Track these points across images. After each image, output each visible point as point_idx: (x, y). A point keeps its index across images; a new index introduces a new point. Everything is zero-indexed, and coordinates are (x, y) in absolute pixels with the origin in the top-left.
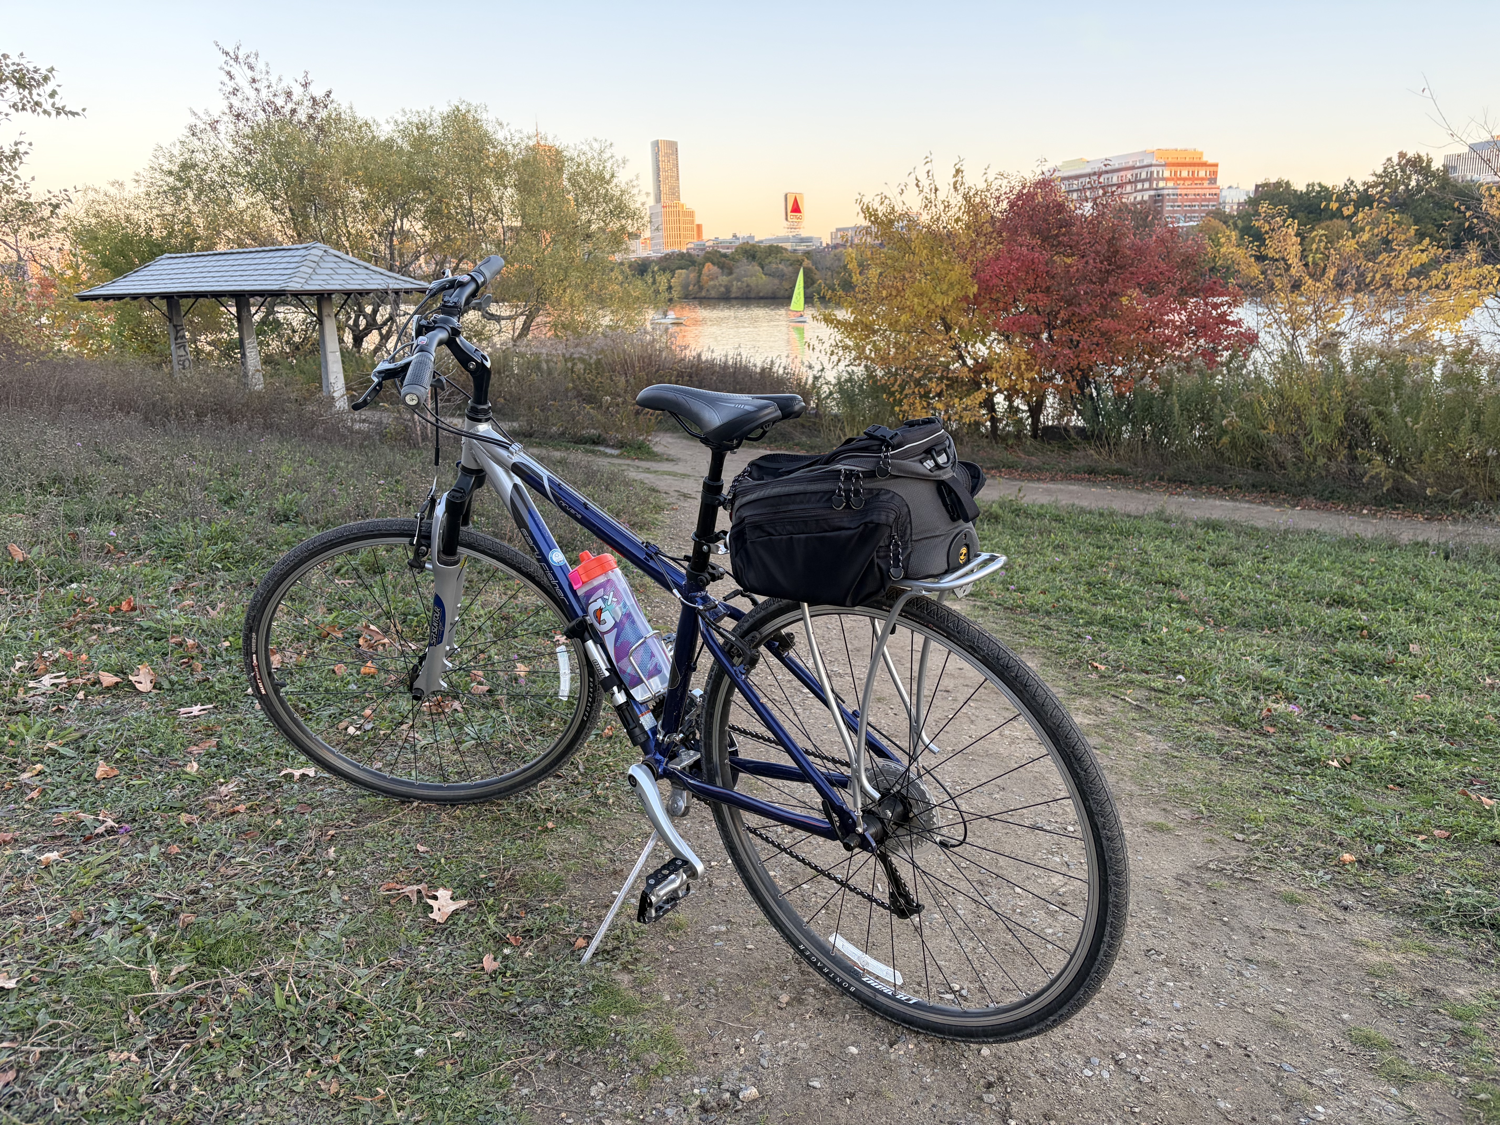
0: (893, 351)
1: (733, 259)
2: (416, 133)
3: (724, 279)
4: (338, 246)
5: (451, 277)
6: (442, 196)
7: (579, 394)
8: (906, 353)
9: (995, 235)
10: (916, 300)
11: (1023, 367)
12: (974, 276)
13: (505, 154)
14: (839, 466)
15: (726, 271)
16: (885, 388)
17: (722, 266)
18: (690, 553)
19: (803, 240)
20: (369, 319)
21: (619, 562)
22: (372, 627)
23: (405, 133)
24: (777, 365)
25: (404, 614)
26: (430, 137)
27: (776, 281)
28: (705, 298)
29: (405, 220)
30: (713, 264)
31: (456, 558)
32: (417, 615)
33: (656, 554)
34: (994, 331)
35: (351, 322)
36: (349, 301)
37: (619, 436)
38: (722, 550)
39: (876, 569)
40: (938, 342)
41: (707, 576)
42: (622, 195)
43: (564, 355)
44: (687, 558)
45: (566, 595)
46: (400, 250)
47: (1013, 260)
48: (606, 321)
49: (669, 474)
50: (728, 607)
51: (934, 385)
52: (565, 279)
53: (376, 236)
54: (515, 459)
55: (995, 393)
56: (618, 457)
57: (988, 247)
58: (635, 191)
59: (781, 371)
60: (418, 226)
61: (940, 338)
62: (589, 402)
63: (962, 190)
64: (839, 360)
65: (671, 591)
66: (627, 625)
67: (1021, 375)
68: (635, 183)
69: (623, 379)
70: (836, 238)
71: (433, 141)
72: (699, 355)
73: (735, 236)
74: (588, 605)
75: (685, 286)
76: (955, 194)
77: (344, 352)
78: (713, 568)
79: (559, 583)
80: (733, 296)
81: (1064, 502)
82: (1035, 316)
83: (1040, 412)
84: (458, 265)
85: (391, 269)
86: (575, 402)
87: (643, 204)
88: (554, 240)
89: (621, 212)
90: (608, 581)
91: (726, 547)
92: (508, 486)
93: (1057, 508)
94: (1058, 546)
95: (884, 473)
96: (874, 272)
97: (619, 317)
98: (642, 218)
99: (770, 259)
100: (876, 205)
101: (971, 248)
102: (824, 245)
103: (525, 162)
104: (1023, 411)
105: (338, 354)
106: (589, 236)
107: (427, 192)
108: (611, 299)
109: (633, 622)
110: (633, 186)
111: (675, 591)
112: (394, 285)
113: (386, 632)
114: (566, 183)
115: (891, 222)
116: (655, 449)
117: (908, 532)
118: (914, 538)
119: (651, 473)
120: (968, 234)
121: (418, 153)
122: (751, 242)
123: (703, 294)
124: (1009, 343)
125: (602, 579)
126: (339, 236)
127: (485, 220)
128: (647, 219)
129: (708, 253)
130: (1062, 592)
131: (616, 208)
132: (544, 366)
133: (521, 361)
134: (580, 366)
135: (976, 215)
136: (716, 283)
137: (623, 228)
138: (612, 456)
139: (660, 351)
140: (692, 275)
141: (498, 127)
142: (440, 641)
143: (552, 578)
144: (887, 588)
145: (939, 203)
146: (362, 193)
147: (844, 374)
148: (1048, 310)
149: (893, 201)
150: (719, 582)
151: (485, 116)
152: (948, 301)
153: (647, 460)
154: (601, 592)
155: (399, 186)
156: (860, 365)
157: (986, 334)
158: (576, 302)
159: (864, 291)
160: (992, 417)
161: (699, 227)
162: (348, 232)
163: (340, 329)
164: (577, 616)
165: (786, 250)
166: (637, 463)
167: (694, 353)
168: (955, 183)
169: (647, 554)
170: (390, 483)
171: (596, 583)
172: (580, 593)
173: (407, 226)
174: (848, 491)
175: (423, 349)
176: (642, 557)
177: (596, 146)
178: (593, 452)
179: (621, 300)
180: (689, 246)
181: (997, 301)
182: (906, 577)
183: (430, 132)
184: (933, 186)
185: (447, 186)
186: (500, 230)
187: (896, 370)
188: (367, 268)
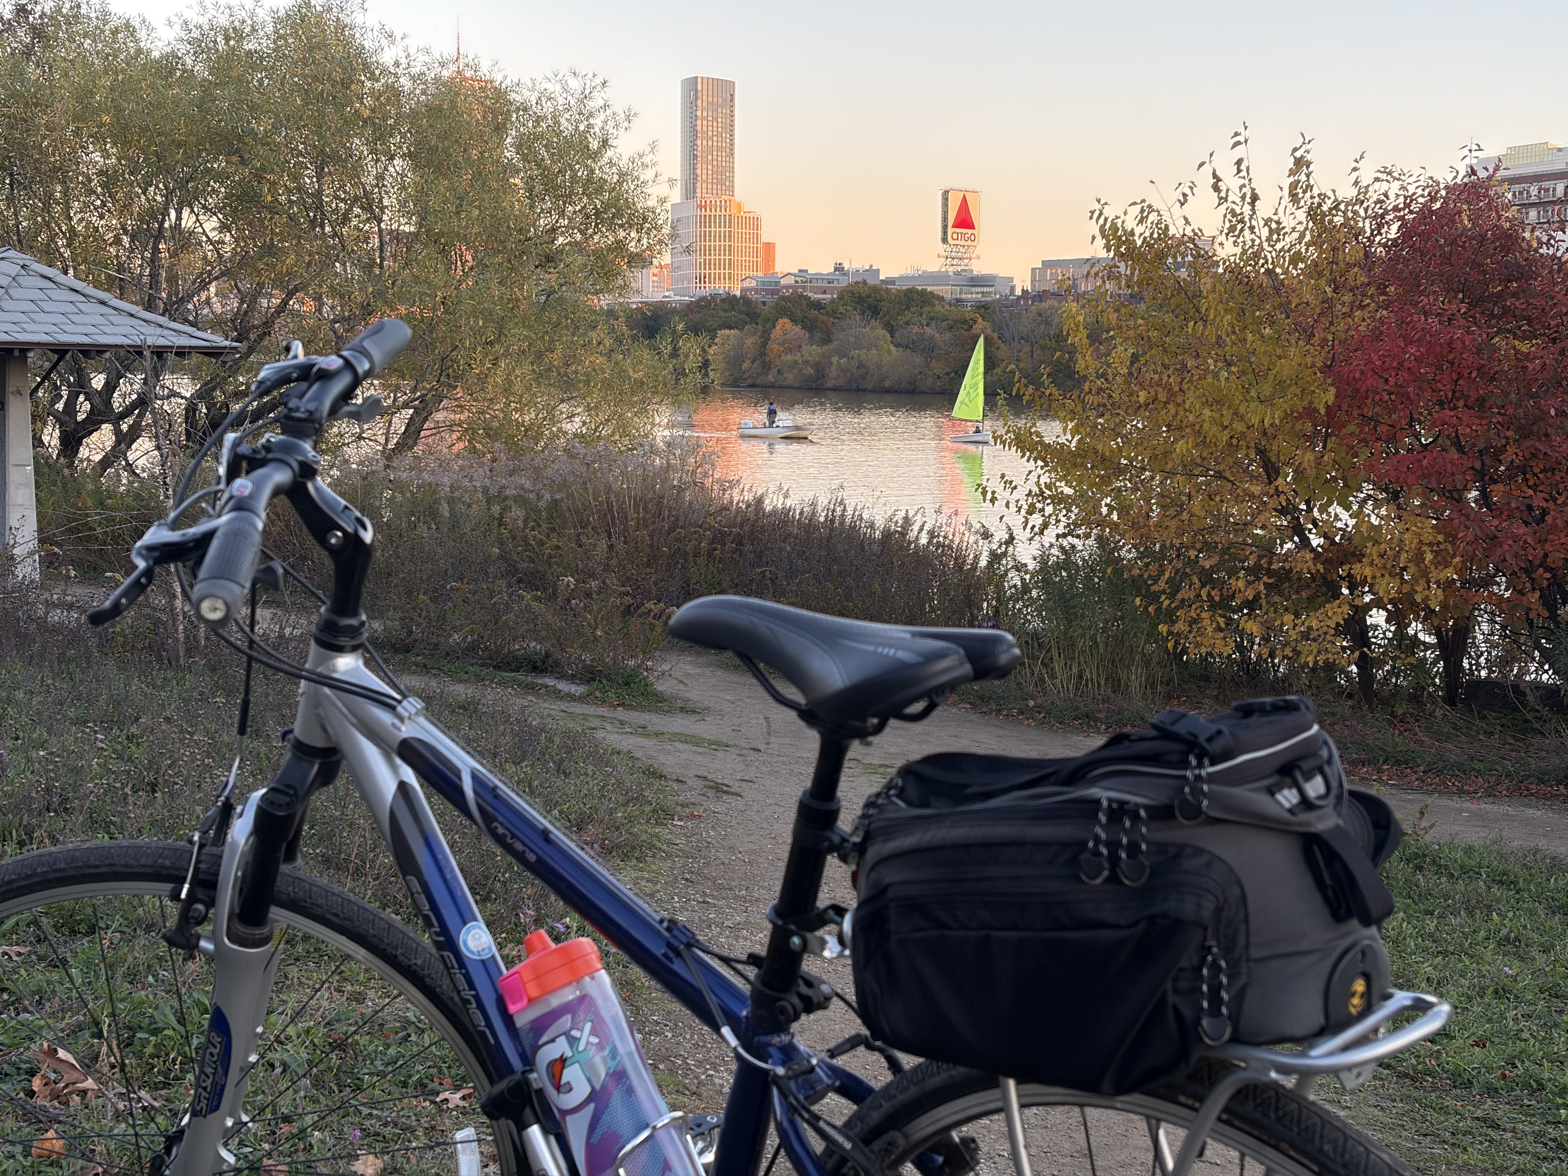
0: (1156, 511)
1: (833, 313)
2: (221, 45)
3: (812, 351)
4: (49, 255)
5: (302, 358)
6: (263, 169)
7: (512, 570)
8: (1185, 516)
9: (1371, 291)
10: (1207, 412)
11: (1429, 557)
12: (1327, 369)
13: (394, 93)
14: (1095, 792)
15: (818, 335)
16: (1139, 586)
17: (809, 326)
18: (761, 950)
19: (976, 281)
20: (97, 400)
21: (604, 955)
22: (62, 1054)
23: (199, 46)
24: (916, 528)
25: (130, 1028)
26: (249, 53)
27: (918, 359)
28: (772, 386)
29: (186, 212)
30: (794, 321)
31: (265, 931)
32: (155, 1032)
33: (689, 946)
34: (1368, 481)
35: (60, 406)
36: (61, 367)
37: (587, 657)
38: (832, 950)
39: (1171, 1017)
40: (1252, 496)
41: (796, 1000)
42: (620, 183)
43: (485, 490)
44: (753, 959)
45: (489, 1024)
46: (170, 268)
47: (1409, 342)
48: (574, 426)
49: (686, 739)
50: (836, 1072)
51: (1241, 584)
52: (498, 340)
53: (126, 240)
54: (406, 731)
55: (1368, 607)
56: (581, 699)
57: (1358, 313)
58: (647, 175)
59: (924, 540)
60: (211, 224)
61: (1256, 489)
62: (532, 586)
63: (1306, 200)
64: (1045, 526)
65: (717, 1029)
66: (617, 1098)
67: (1425, 574)
68: (647, 160)
69: (603, 544)
70: (1043, 279)
71: (254, 60)
72: (759, 501)
73: (839, 268)
74: (536, 1048)
75: (734, 361)
76: (1291, 208)
77: (42, 466)
78: (809, 984)
79: (477, 998)
80: (829, 385)
81: (1516, 844)
82: (1453, 454)
83: (1462, 651)
84: (285, 303)
85: (149, 306)
86: (502, 584)
87: (662, 201)
88: (481, 265)
89: (619, 214)
90: (583, 998)
91: (841, 941)
92: (388, 786)
93: (1501, 855)
94: (1507, 939)
95: (1193, 812)
96: (1122, 352)
97: (601, 417)
98: (658, 228)
99: (908, 315)
100: (1130, 223)
101: (1322, 313)
102: (1018, 292)
103: (434, 111)
104: (1427, 646)
105: (30, 469)
106: (549, 259)
107: (235, 159)
108: (587, 383)
109: (630, 1091)
110: (645, 166)
111: (726, 1031)
112: (155, 337)
113: (90, 1063)
114: (510, 153)
115: (1161, 256)
116: (660, 687)
117: (1242, 940)
118: (1254, 953)
119: (648, 736)
120: (1317, 287)
121: (221, 85)
122: (870, 282)
123: (771, 378)
124: (1399, 507)
125: (569, 995)
126: (52, 238)
127: (345, 219)
128: (666, 230)
129: (783, 298)
130: (1520, 1045)
131: (607, 206)
132: (445, 510)
133: (399, 498)
134: (517, 512)
135: (1334, 249)
136: (798, 357)
137: (619, 246)
138: (571, 698)
139: (681, 490)
140: (749, 342)
141: (384, 43)
142: (214, 1107)
143: (463, 984)
144: (1194, 1059)
145: (1258, 223)
146: (106, 155)
147: (1055, 551)
148: (1481, 445)
149: (1166, 216)
150: (819, 1014)
151: (358, 18)
152: (1272, 417)
153: (642, 709)
154: (566, 1021)
155: (179, 146)
156: (1087, 536)
157: (1352, 487)
158: (518, 387)
159: (1100, 390)
160: (1363, 655)
161: (769, 248)
162: (72, 229)
163: (38, 418)
164: (511, 1070)
165: (941, 299)
166: (621, 713)
167: (748, 497)
168: (1293, 186)
169: (669, 945)
170: (114, 740)
171: (555, 1001)
172: (522, 1021)
173: (188, 220)
174: (1113, 845)
175: (242, 506)
176: (659, 950)
177: (574, 84)
178: (531, 688)
179: (607, 385)
180: (746, 284)
181: (1374, 420)
182: (1236, 1039)
183: (250, 46)
184: (1247, 190)
185: (275, 148)
186: (375, 242)
187: (1163, 547)
188: (103, 303)
